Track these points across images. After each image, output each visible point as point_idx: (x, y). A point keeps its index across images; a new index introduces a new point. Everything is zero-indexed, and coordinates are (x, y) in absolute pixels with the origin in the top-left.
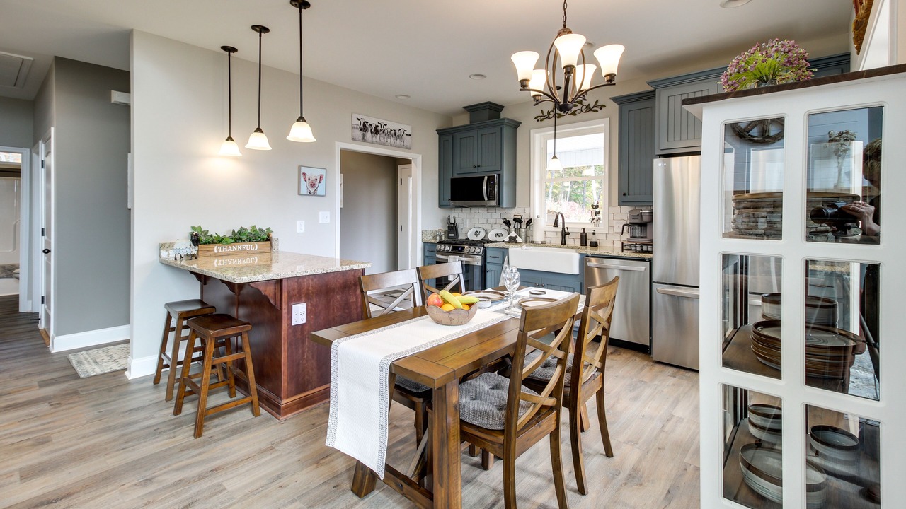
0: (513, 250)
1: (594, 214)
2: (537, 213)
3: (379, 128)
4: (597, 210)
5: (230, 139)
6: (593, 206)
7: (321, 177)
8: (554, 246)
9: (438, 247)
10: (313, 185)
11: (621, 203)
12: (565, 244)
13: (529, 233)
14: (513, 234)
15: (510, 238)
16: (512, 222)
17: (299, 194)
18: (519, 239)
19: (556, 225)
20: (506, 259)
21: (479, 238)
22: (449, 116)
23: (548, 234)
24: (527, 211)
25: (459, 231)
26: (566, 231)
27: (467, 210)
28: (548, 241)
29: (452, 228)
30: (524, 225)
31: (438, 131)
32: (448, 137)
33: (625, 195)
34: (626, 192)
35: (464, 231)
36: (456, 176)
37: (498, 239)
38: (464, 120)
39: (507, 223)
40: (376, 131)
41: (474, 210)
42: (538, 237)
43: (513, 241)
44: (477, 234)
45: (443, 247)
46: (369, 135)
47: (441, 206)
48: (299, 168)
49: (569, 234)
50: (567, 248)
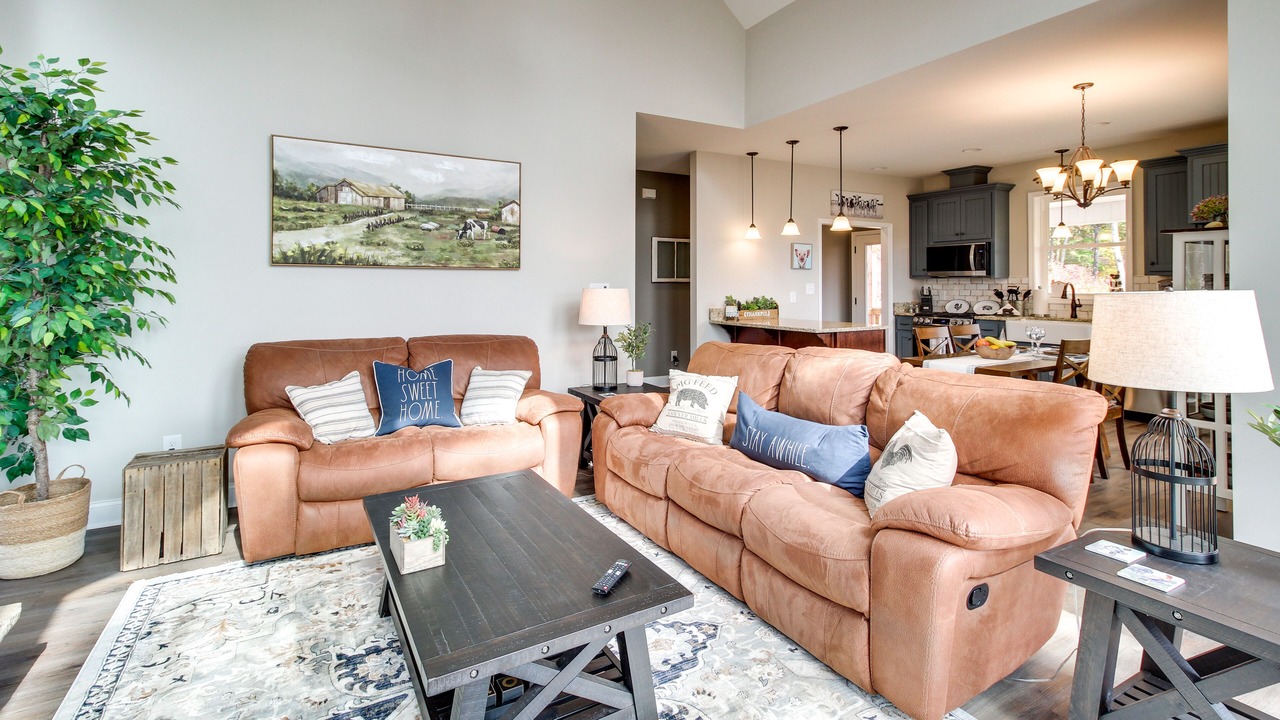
0: (1009, 321)
1: (1114, 284)
2: (1037, 283)
3: (854, 201)
4: (1118, 280)
5: (753, 225)
6: (1112, 275)
7: (808, 252)
8: (1062, 320)
9: (916, 319)
10: (802, 260)
11: (1148, 272)
12: (1076, 317)
13: (1028, 305)
14: (1008, 306)
15: (1005, 311)
16: (1005, 293)
17: (792, 268)
18: (1015, 312)
19: (1064, 296)
20: (1003, 332)
21: (961, 311)
22: (920, 180)
23: (1052, 307)
24: (1025, 281)
25: (934, 303)
26: (1077, 303)
27: (944, 281)
28: (1053, 315)
29: (926, 301)
30: (1020, 297)
31: (908, 197)
32: (922, 202)
33: (1153, 264)
34: (1155, 261)
35: (941, 304)
36: (932, 245)
37: (986, 312)
38: (943, 184)
39: (999, 294)
40: (852, 205)
41: (952, 281)
42: (1040, 310)
43: (1009, 313)
44: (957, 306)
45: (921, 320)
46: (845, 209)
47: (912, 276)
48: (792, 245)
49: (1080, 306)
50: (1079, 321)
